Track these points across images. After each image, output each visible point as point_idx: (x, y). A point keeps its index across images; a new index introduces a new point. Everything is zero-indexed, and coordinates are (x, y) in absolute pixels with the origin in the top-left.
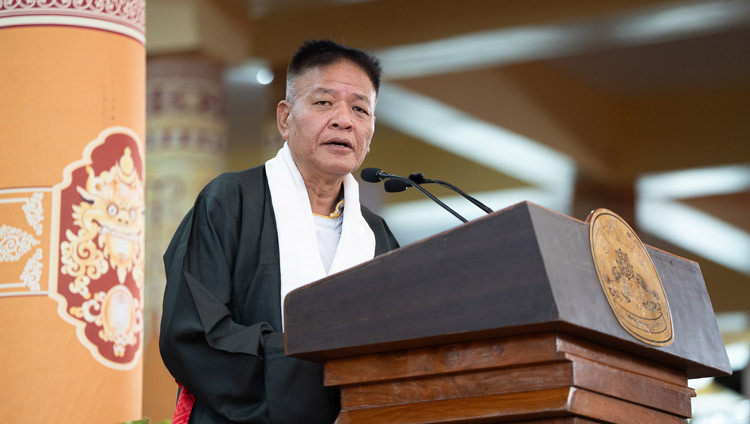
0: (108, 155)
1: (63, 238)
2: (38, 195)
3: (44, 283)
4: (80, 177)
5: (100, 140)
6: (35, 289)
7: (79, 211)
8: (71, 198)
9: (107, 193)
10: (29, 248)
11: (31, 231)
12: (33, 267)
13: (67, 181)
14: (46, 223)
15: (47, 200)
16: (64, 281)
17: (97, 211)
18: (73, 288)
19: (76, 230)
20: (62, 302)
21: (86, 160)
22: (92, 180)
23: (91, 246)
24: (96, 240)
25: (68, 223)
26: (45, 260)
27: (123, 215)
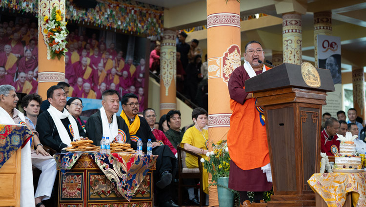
0: (232, 50)
1: (224, 67)
2: (219, 58)
3: (220, 75)
4: (226, 55)
5: (230, 47)
6: (219, 76)
7: (227, 61)
8: (225, 59)
9: (232, 57)
10: (217, 69)
11: (218, 66)
12: (218, 72)
13: (224, 56)
14: (220, 64)
15: (220, 59)
16: (224, 75)
17: (230, 61)
18: (226, 76)
19: (226, 65)
20: (224, 79)
21: (228, 51)
22: (229, 55)
23: (229, 68)
24: (230, 67)
25: (224, 64)
26: (220, 71)
27: (235, 61)
